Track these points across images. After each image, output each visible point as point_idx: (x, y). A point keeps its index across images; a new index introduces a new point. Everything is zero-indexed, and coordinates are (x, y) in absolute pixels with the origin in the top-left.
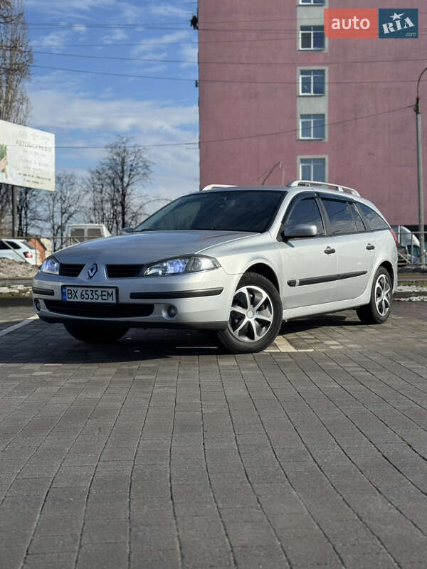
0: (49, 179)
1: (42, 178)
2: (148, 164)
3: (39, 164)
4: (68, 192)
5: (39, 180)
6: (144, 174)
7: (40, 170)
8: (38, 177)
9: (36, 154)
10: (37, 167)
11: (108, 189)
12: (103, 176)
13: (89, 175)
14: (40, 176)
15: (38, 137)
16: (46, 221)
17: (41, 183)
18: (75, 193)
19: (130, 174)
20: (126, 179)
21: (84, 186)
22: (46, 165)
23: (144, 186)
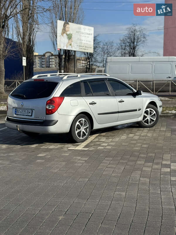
0: (91, 48)
1: (88, 47)
2: (145, 36)
3: (87, 41)
4: (110, 49)
5: (87, 48)
6: (144, 41)
7: (87, 44)
8: (86, 47)
9: (85, 36)
10: (85, 42)
11: (128, 48)
12: (126, 42)
13: (120, 42)
14: (87, 46)
15: (86, 29)
16: (100, 63)
17: (87, 49)
18: (113, 50)
19: (137, 41)
20: (135, 43)
21: (117, 47)
22: (89, 41)
23: (143, 46)
